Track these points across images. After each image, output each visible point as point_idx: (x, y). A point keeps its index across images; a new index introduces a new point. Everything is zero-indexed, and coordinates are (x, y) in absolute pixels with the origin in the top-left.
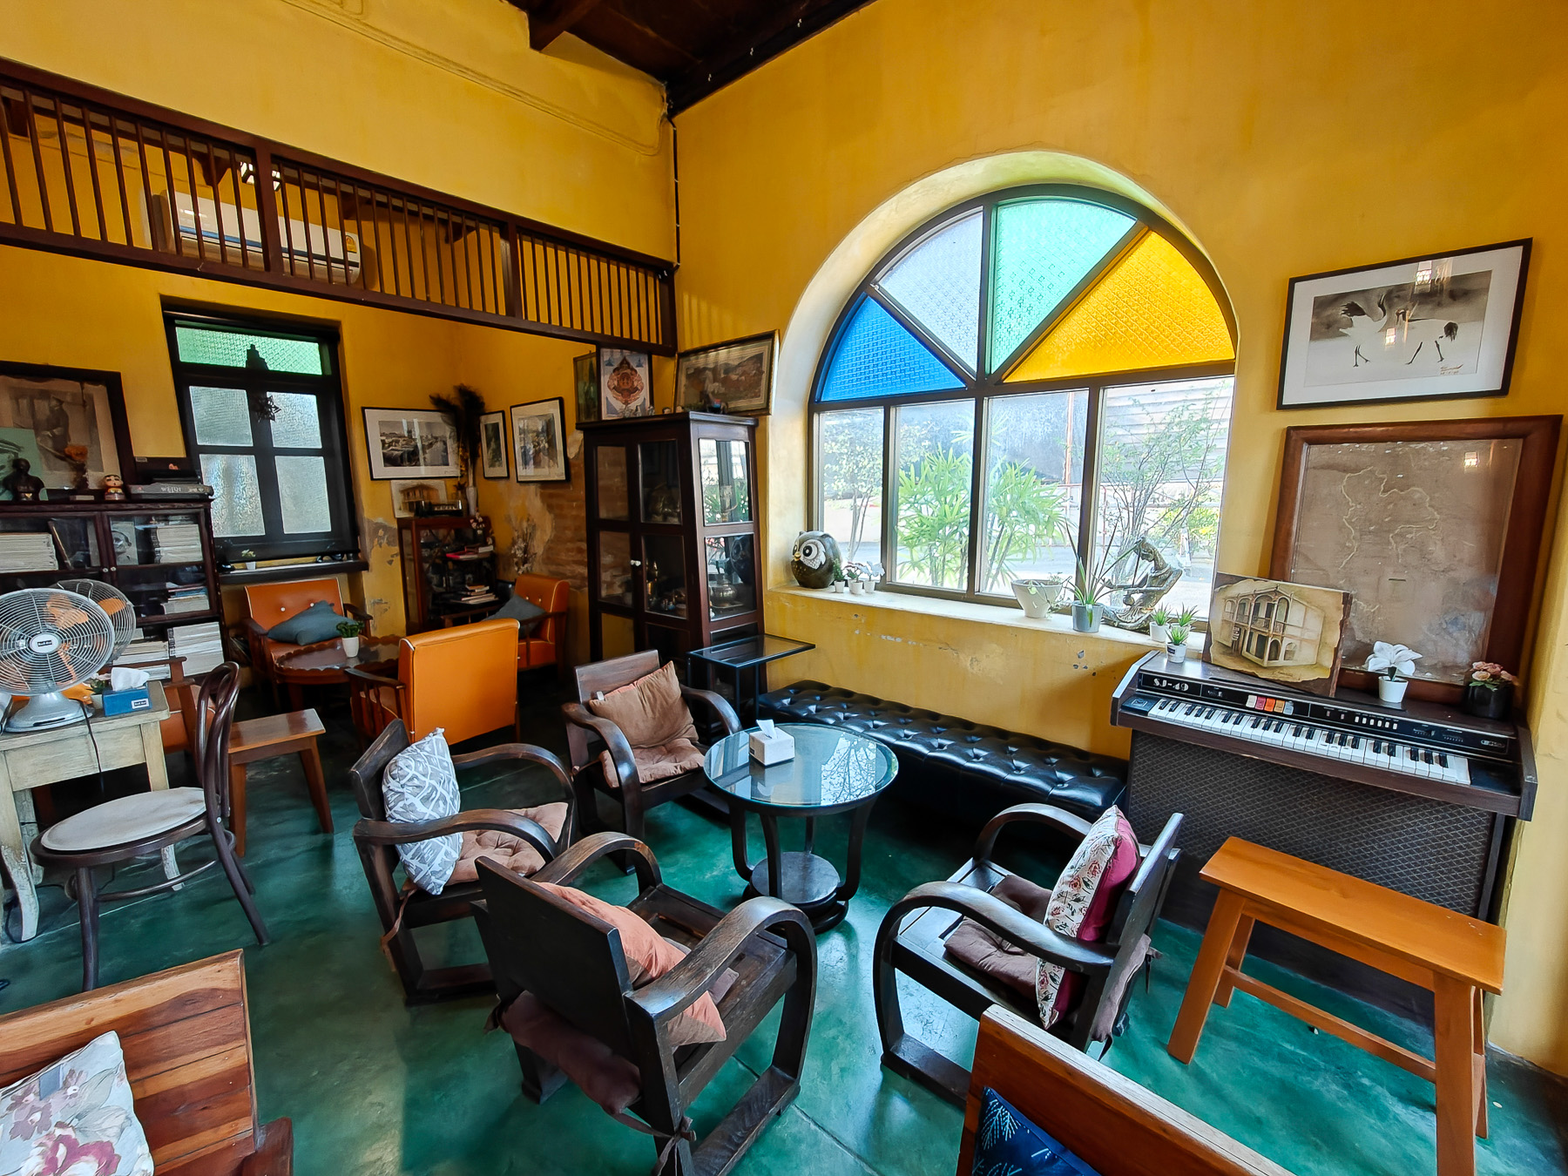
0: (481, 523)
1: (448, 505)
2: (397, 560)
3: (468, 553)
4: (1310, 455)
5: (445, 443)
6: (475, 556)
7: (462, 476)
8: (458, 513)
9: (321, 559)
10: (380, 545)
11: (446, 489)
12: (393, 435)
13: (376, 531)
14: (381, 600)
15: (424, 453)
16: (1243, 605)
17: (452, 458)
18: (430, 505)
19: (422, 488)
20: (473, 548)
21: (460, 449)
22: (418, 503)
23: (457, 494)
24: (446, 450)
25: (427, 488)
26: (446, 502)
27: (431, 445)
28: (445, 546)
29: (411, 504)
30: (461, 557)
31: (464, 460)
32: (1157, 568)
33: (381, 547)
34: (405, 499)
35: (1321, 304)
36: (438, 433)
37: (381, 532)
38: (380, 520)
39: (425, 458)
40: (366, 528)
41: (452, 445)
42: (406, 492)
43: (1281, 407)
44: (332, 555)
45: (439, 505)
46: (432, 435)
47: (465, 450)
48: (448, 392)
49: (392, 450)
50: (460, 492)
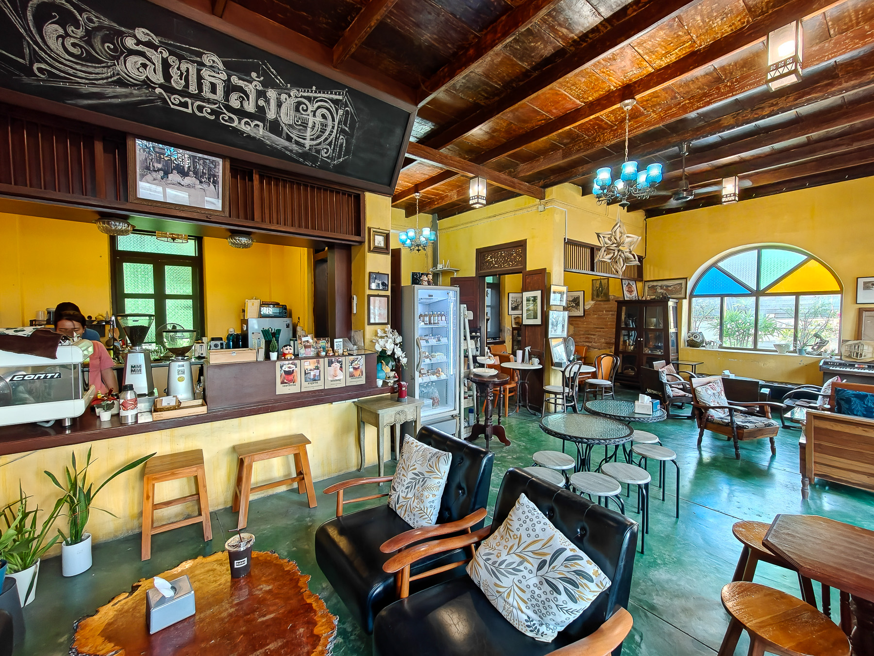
4: (865, 314)
16: (851, 347)
32: (821, 340)
35: (865, 283)
43: (857, 303)
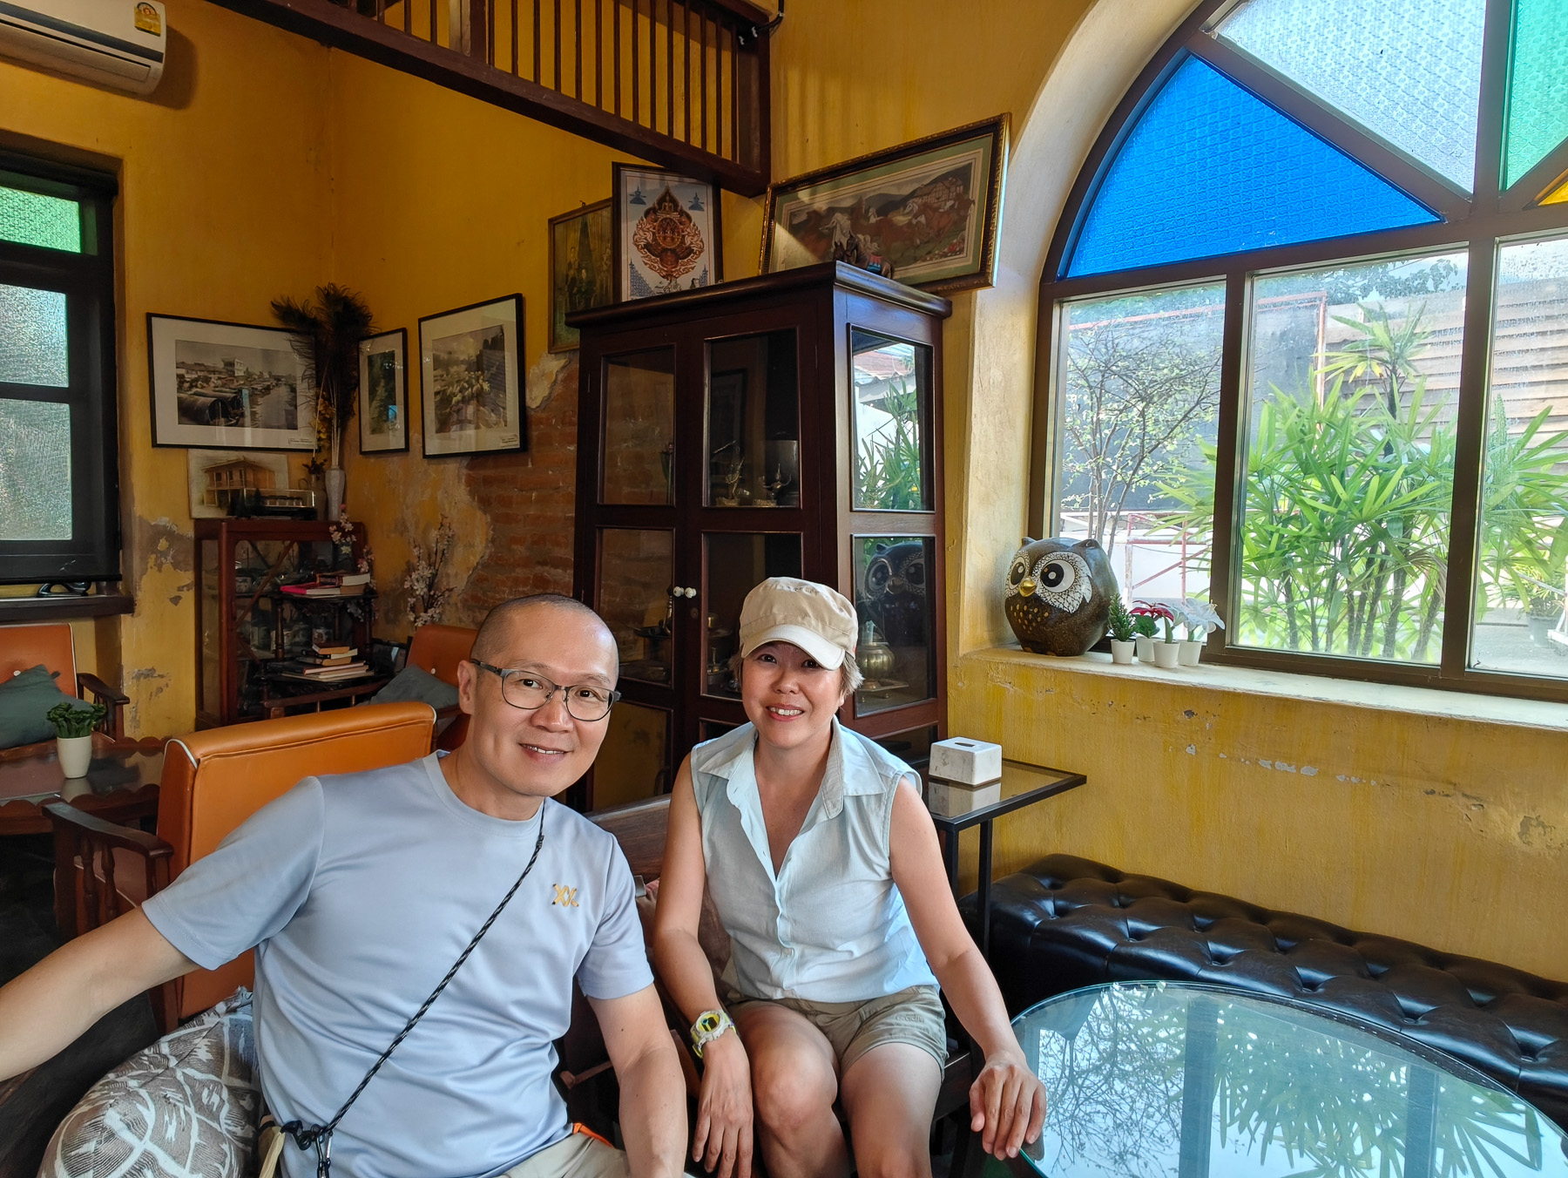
0: (350, 533)
1: (291, 498)
2: (189, 598)
3: (323, 584)
5: (293, 390)
6: (336, 592)
7: (319, 450)
8: (309, 514)
9: (48, 590)
10: (160, 567)
11: (289, 473)
12: (198, 366)
13: (154, 541)
14: (153, 670)
15: (253, 403)
17: (304, 415)
18: (258, 497)
19: (244, 465)
20: (334, 577)
21: (321, 400)
22: (236, 493)
23: (308, 481)
24: (293, 403)
25: (255, 467)
26: (287, 491)
27: (267, 389)
28: (279, 575)
29: (222, 493)
30: (309, 592)
31: (326, 421)
33: (160, 571)
34: (212, 484)
36: (281, 370)
37: (163, 544)
38: (164, 521)
39: (253, 414)
40: (137, 535)
41: (305, 392)
42: (215, 472)
44: (67, 582)
45: (275, 498)
46: (270, 373)
47: (327, 399)
48: (305, 296)
49: (195, 394)
50: (313, 477)
